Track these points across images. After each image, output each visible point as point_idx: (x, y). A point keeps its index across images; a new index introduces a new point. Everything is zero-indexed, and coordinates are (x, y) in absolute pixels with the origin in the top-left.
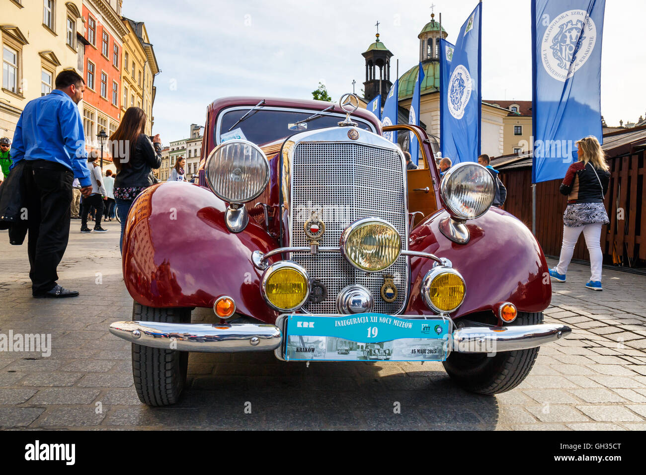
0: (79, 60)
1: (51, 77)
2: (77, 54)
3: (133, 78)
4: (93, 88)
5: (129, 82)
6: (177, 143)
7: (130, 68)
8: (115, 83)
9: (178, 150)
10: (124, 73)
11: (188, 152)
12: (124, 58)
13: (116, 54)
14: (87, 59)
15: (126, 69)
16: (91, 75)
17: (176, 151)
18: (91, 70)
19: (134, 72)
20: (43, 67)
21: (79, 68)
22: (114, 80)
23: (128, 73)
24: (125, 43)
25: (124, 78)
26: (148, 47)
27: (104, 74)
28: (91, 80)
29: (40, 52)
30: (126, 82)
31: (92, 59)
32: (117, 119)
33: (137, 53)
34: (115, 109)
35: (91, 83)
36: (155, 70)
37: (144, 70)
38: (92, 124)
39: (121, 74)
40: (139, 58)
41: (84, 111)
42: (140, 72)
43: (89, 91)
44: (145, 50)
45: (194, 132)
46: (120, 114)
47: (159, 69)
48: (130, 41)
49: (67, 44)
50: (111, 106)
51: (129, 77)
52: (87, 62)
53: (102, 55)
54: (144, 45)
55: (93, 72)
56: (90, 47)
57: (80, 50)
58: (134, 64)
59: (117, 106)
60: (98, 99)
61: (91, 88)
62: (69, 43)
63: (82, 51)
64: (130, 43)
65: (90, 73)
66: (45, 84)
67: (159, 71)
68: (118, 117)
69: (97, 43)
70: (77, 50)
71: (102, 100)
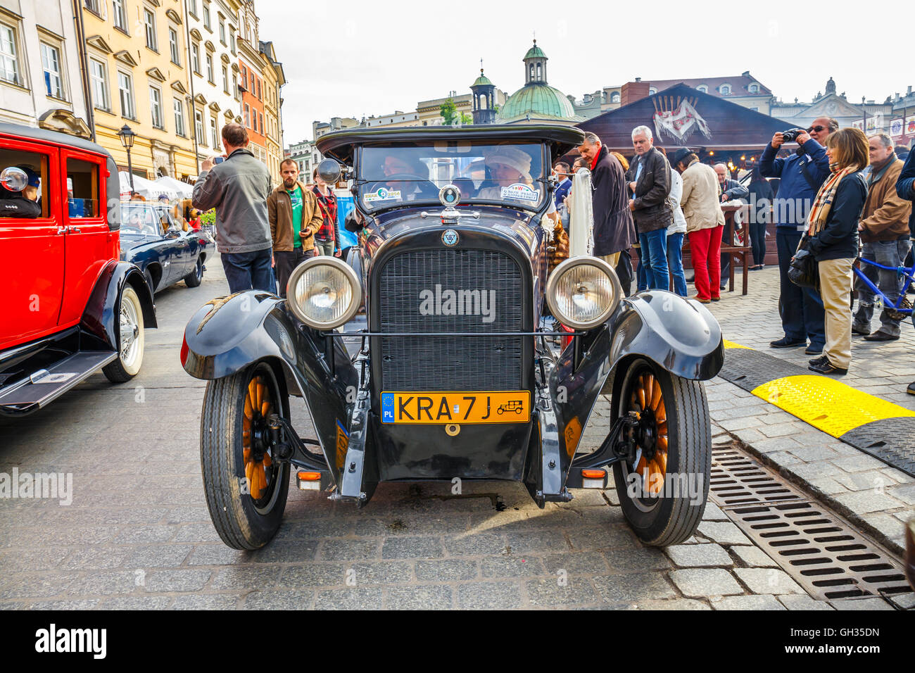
0: (241, 107)
3: (270, 102)
5: (268, 109)
6: (299, 147)
8: (261, 115)
9: (301, 154)
10: (265, 103)
11: (313, 157)
12: (264, 87)
13: (260, 88)
17: (299, 156)
23: (267, 100)
24: (264, 75)
25: (266, 107)
26: (278, 66)
27: (254, 110)
31: (247, 102)
32: (265, 147)
34: (262, 138)
37: (276, 90)
39: (263, 105)
40: (271, 78)
44: (275, 69)
45: (318, 131)
46: (266, 141)
47: (286, 79)
48: (266, 70)
51: (268, 104)
53: (252, 94)
54: (274, 65)
56: (245, 92)
59: (263, 135)
63: (242, 98)
69: (249, 86)
70: (239, 99)
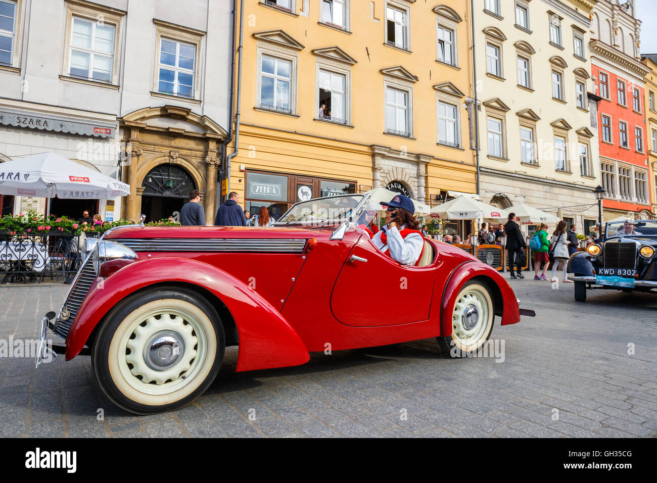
0: (592, 117)
2: (589, 113)
4: (610, 141)
8: (638, 129)
10: (649, 115)
12: (648, 98)
13: (637, 98)
14: (601, 113)
15: (653, 110)
16: (607, 129)
18: (607, 124)
20: (555, 135)
21: (593, 125)
22: (636, 126)
23: (655, 113)
24: (647, 83)
25: (650, 119)
27: (623, 123)
28: (607, 133)
31: (606, 113)
32: (645, 166)
34: (640, 156)
35: (608, 136)
38: (612, 176)
39: (645, 117)
41: (602, 165)
43: (606, 145)
46: (648, 159)
48: (654, 78)
49: (577, 107)
50: (634, 154)
52: (601, 116)
53: (618, 104)
55: (609, 124)
56: (602, 102)
57: (592, 108)
59: (643, 152)
60: (618, 150)
61: (608, 142)
62: (580, 106)
63: (595, 108)
64: (655, 80)
65: (605, 127)
66: (559, 149)
68: (646, 164)
69: (611, 94)
70: (589, 109)
71: (622, 150)
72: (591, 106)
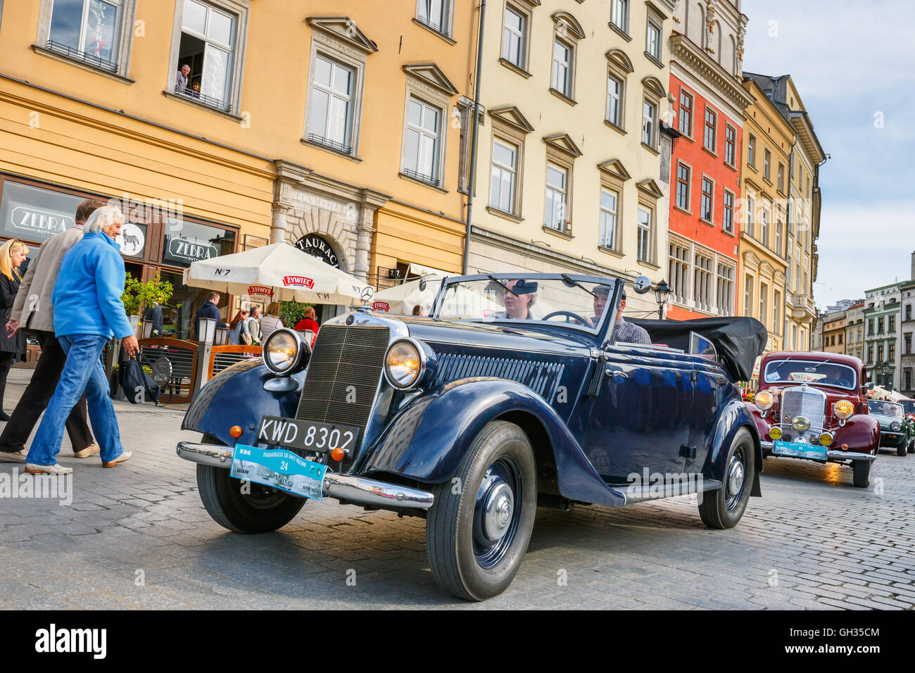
0: (663, 164)
1: (616, 199)
2: (659, 156)
3: (766, 179)
4: (686, 208)
5: (757, 188)
6: (879, 292)
7: (760, 162)
8: (728, 193)
10: (746, 173)
11: (904, 309)
12: (746, 145)
13: (732, 142)
14: (677, 159)
15: (751, 165)
16: (684, 186)
18: (684, 178)
19: (767, 168)
20: (603, 186)
21: (663, 178)
22: (726, 188)
23: (756, 172)
24: (748, 121)
25: (748, 181)
26: (799, 118)
27: (707, 180)
28: (684, 194)
29: (599, 163)
30: (750, 188)
31: (685, 160)
32: (734, 256)
33: (774, 134)
34: (728, 238)
35: (684, 199)
36: (817, 156)
37: (790, 161)
38: (685, 267)
39: (740, 177)
40: (779, 140)
41: (671, 247)
42: (781, 166)
43: (680, 214)
44: (793, 126)
46: (738, 246)
47: (826, 153)
48: (759, 115)
49: (642, 143)
50: (720, 235)
51: (758, 179)
52: (677, 164)
53: (703, 149)
54: (790, 116)
55: (687, 179)
56: (681, 140)
57: (664, 148)
58: (768, 153)
59: (733, 233)
60: (697, 225)
61: (683, 208)
62: (646, 142)
63: (668, 149)
64: (760, 119)
65: (682, 183)
66: (606, 211)
67: (824, 158)
68: (735, 252)
69: (695, 130)
70: (659, 149)
71: (703, 225)
72: (663, 145)
